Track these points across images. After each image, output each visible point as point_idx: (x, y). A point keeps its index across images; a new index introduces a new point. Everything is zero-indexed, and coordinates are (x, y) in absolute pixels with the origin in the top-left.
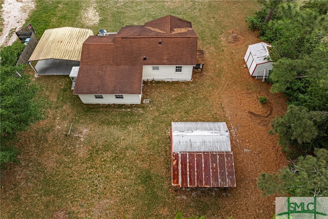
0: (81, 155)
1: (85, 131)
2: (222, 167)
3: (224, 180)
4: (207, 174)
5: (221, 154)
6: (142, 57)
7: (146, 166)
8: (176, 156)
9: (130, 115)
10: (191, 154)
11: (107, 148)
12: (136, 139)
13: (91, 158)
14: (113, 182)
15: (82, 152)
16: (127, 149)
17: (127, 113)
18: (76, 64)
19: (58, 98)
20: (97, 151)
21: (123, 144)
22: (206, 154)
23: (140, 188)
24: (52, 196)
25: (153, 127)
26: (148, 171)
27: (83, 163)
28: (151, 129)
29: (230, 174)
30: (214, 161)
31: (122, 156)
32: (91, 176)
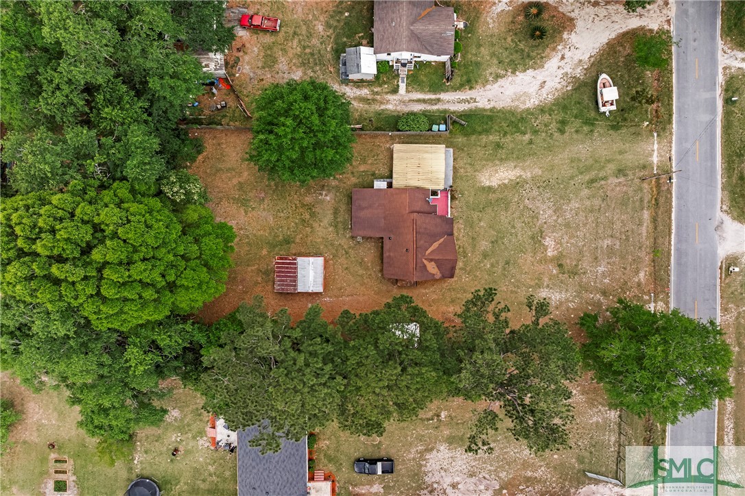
0: (306, 198)
1: (328, 198)
2: (287, 285)
3: (279, 285)
4: (283, 276)
5: (295, 286)
6: (392, 236)
7: (297, 240)
8: (295, 259)
9: (344, 228)
10: (296, 268)
11: (313, 215)
12: (320, 233)
13: (303, 206)
14: (285, 222)
15: (308, 199)
16: (312, 228)
17: (347, 225)
18: (390, 185)
19: (363, 172)
20: (310, 209)
21: (315, 225)
22: (296, 277)
23: (280, 238)
24: (274, 187)
25: (332, 245)
26: (294, 242)
27: (300, 201)
28: (330, 243)
29: (283, 289)
30: (291, 281)
31: (306, 225)
32: (289, 207)
